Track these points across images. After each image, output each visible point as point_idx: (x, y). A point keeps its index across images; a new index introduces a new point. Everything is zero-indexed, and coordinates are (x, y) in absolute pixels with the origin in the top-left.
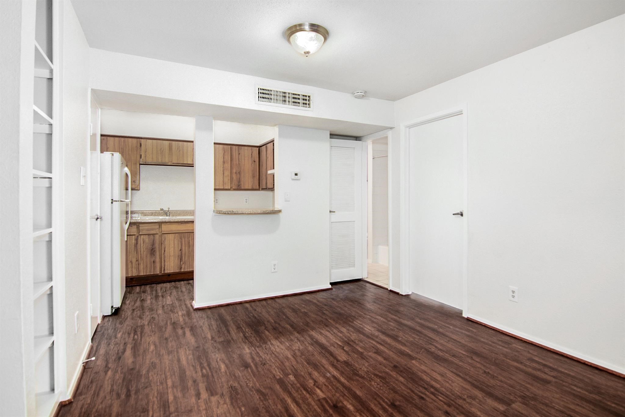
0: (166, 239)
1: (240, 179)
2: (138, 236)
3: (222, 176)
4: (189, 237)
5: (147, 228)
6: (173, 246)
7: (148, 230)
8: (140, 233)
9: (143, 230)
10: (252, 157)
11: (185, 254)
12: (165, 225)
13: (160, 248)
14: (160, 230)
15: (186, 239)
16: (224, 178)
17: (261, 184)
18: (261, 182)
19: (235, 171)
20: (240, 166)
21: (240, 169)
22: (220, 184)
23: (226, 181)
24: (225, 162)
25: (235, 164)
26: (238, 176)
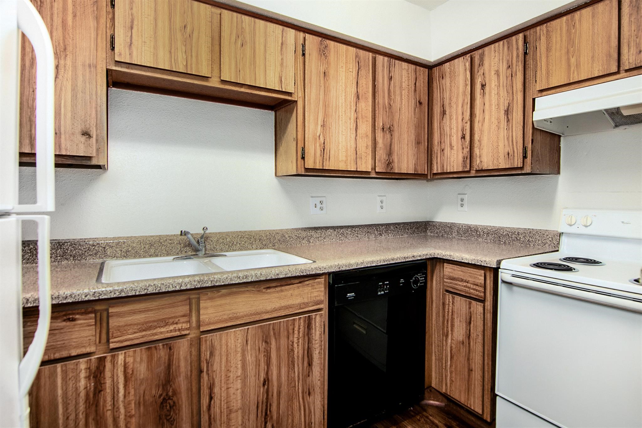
0: (217, 353)
1: (391, 145)
2: (102, 360)
3: (353, 136)
4: (291, 331)
5: (140, 318)
6: (239, 372)
7: (147, 326)
8: (112, 346)
9: (122, 329)
10: (415, 90)
11: (279, 393)
12: (211, 299)
13: (194, 390)
14: (194, 319)
15: (283, 341)
16: (357, 140)
17: (435, 162)
18: (435, 157)
19: (381, 124)
20: (392, 112)
21: (393, 120)
22: (349, 159)
23: (362, 151)
24: (360, 97)
25: (381, 106)
26: (387, 139)
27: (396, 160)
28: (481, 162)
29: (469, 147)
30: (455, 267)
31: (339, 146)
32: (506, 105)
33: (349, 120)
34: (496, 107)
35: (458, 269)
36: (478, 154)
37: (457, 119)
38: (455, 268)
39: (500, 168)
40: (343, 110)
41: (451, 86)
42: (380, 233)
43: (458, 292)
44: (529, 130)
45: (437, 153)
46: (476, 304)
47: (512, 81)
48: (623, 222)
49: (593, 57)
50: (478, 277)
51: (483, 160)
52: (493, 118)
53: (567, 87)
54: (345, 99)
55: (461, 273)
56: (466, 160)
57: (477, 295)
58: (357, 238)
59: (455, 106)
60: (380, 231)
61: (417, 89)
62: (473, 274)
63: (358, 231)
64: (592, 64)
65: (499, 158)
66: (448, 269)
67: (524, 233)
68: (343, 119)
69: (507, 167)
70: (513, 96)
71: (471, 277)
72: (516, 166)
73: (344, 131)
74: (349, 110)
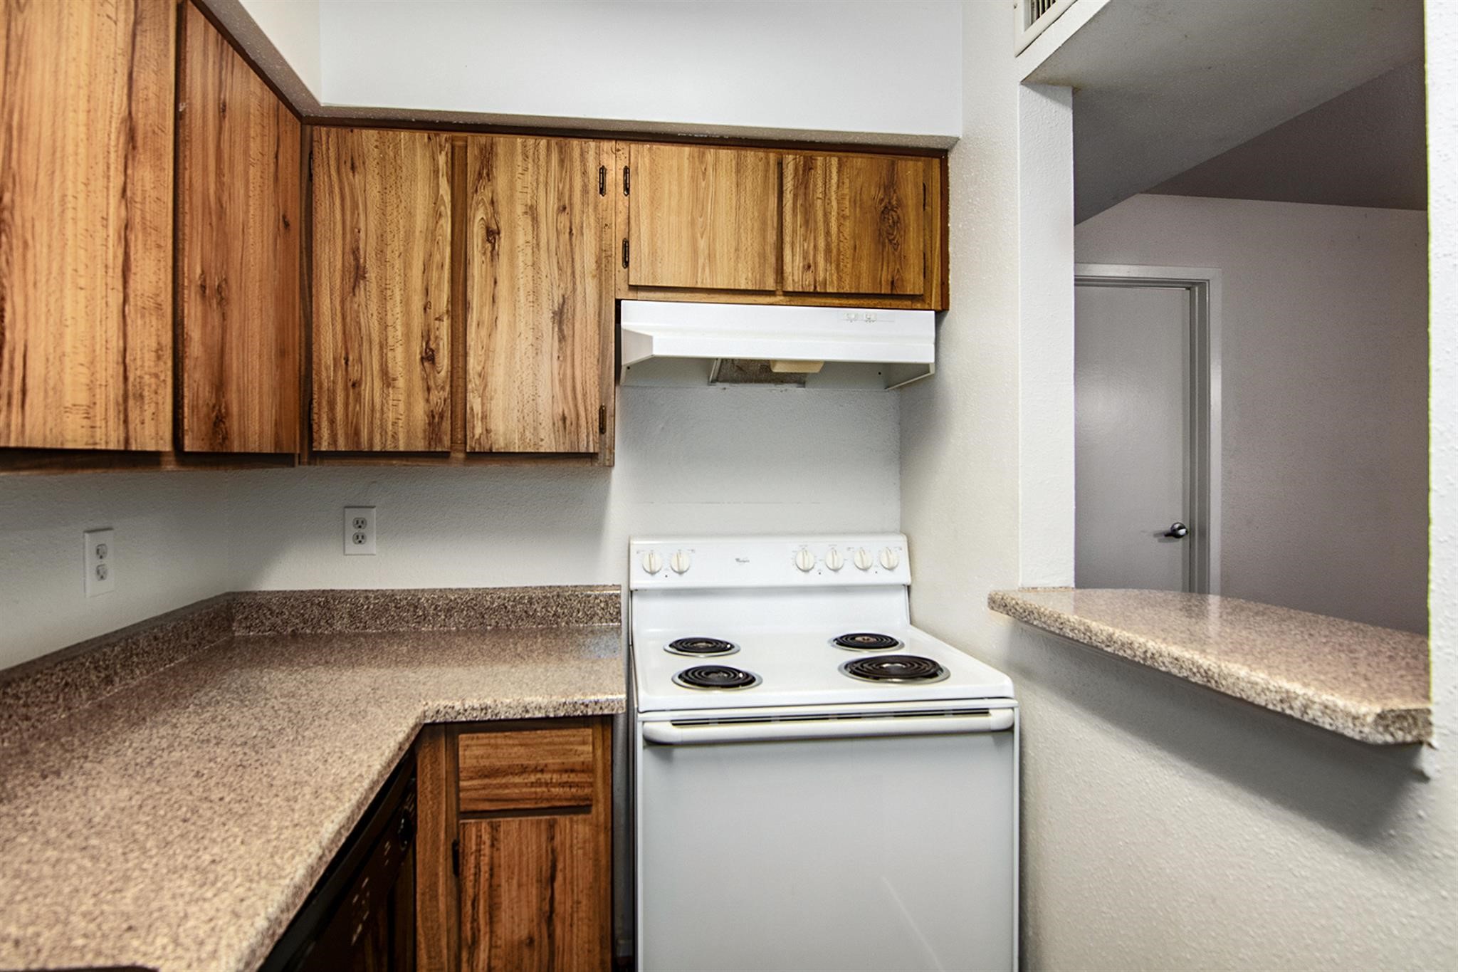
16: (129, 321)
17: (325, 417)
18: (324, 403)
19: (198, 271)
20: (225, 233)
21: (226, 261)
22: (100, 399)
23: (142, 366)
24: (140, 142)
25: (198, 200)
26: (213, 327)
27: (235, 409)
28: (488, 431)
29: (448, 388)
30: (499, 738)
31: (61, 335)
32: (558, 299)
33: (99, 227)
34: (531, 299)
35: (511, 742)
36: (477, 408)
37: (406, 302)
38: (500, 741)
39: (542, 450)
40: (81, 178)
41: (384, 201)
42: (107, 676)
43: (512, 806)
44: (610, 368)
45: (332, 392)
46: (571, 821)
47: (571, 245)
48: (738, 560)
49: (737, 250)
50: (575, 747)
51: (493, 427)
52: (522, 324)
53: (688, 295)
54: (88, 126)
55: (522, 750)
56: (440, 423)
57: (573, 798)
58: (25, 725)
59: (398, 264)
60: (106, 669)
61: (280, 176)
62: (561, 744)
63: (27, 694)
64: (737, 261)
65: (540, 427)
66: (472, 751)
67: (545, 597)
68: (81, 215)
69: (562, 450)
70: (574, 283)
71: (552, 753)
72: (583, 450)
73: (82, 271)
74: (101, 183)
